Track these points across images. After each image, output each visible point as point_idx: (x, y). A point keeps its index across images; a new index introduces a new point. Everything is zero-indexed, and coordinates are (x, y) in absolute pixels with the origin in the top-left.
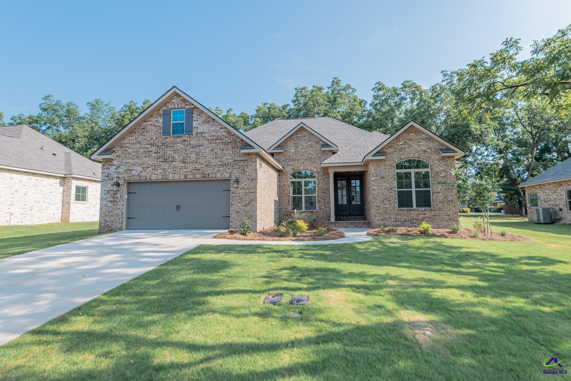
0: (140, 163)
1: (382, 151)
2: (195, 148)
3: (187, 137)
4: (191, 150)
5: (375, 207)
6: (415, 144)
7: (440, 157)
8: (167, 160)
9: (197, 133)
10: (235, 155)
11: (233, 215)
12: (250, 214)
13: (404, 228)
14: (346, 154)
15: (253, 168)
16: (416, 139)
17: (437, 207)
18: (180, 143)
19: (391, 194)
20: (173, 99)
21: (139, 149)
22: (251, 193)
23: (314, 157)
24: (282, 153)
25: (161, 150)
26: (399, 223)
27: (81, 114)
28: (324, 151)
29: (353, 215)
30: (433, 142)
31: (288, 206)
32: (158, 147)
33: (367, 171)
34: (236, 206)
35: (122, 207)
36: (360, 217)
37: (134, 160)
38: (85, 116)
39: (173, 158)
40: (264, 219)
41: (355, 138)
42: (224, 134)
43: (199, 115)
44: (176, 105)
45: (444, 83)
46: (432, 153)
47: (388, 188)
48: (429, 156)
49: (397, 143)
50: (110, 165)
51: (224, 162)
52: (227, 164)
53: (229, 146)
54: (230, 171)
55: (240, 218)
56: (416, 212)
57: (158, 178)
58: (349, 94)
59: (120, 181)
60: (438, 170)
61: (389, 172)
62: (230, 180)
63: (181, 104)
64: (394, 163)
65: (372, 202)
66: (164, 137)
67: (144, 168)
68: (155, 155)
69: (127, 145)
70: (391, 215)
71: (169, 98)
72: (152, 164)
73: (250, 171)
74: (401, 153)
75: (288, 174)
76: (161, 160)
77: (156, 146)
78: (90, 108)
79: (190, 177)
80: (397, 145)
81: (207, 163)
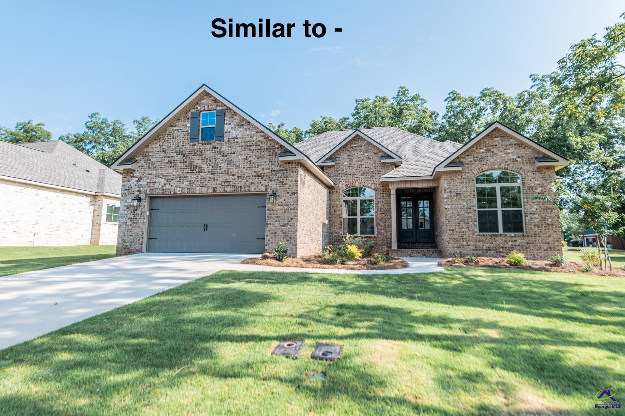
0: (164, 174)
1: (457, 160)
2: (226, 156)
3: (218, 144)
4: (222, 158)
5: (448, 231)
6: (501, 152)
7: (535, 169)
8: (194, 170)
9: (229, 138)
10: (272, 164)
11: (269, 237)
12: (289, 235)
13: (487, 258)
14: (412, 167)
15: (294, 180)
16: (502, 145)
17: (532, 233)
18: (209, 150)
19: (470, 215)
20: (203, 99)
21: (163, 159)
22: (291, 209)
23: (372, 170)
24: (334, 166)
25: (188, 159)
26: (481, 252)
27: (127, 133)
28: (384, 164)
29: (420, 243)
30: (524, 148)
31: (340, 229)
32: (184, 156)
33: (438, 187)
34: (272, 226)
35: (143, 225)
36: (429, 245)
37: (157, 171)
38: (130, 134)
39: (201, 168)
40: (308, 243)
41: (423, 149)
42: (260, 139)
43: (232, 117)
44: (206, 107)
45: (534, 89)
46: (524, 162)
47: (466, 207)
48: (520, 167)
49: (477, 151)
50: (132, 177)
51: (259, 173)
52: (263, 174)
53: (266, 153)
54: (266, 183)
55: (276, 240)
56: (504, 238)
57: (183, 191)
58: (418, 105)
59: (141, 195)
60: (533, 185)
61: (466, 187)
62: (265, 194)
63: (212, 105)
64: (474, 175)
65: (445, 225)
66: (192, 144)
67: (168, 180)
68: (180, 164)
69: (151, 154)
70: (469, 241)
71: (198, 98)
72: (177, 176)
73: (290, 183)
74: (482, 163)
75: (341, 191)
76: (187, 170)
77: (182, 154)
78: (136, 126)
79: (219, 190)
80: (477, 153)
81: (240, 173)
